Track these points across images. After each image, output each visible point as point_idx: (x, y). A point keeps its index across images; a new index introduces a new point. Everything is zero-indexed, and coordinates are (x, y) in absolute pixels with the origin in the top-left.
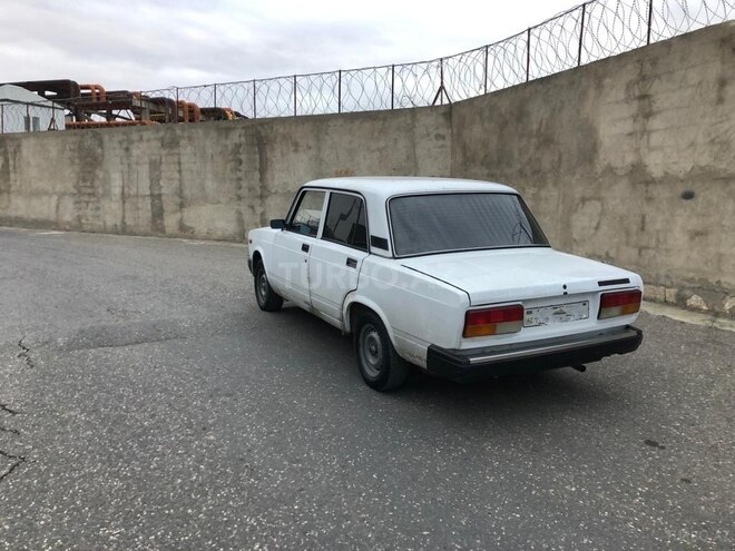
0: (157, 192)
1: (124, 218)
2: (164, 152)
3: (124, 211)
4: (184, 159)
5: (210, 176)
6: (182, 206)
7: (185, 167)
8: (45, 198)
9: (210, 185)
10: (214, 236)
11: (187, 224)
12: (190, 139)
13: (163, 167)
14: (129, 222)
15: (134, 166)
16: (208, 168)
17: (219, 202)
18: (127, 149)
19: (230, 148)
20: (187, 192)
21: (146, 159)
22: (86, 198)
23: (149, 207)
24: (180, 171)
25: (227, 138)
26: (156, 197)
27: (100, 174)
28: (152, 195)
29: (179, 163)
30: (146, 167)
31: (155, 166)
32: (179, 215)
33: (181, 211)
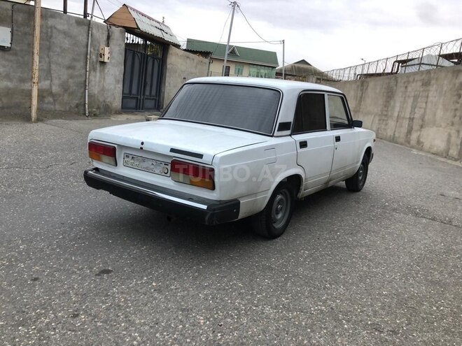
0: (412, 117)
1: (395, 131)
2: (422, 89)
3: (396, 126)
4: (430, 95)
5: (441, 106)
6: (422, 127)
7: (430, 99)
8: (370, 116)
9: (440, 113)
10: (432, 151)
11: (421, 140)
12: (437, 79)
13: (419, 100)
14: (397, 135)
15: (407, 98)
16: (441, 100)
17: (441, 126)
18: (406, 87)
19: (457, 85)
20: (426, 117)
21: (413, 94)
22: (383, 117)
23: (407, 126)
24: (426, 103)
25: (456, 78)
26: (411, 119)
27: (392, 103)
28: (410, 118)
29: (427, 97)
30: (412, 99)
31: (416, 98)
32: (419, 133)
33: (420, 131)
